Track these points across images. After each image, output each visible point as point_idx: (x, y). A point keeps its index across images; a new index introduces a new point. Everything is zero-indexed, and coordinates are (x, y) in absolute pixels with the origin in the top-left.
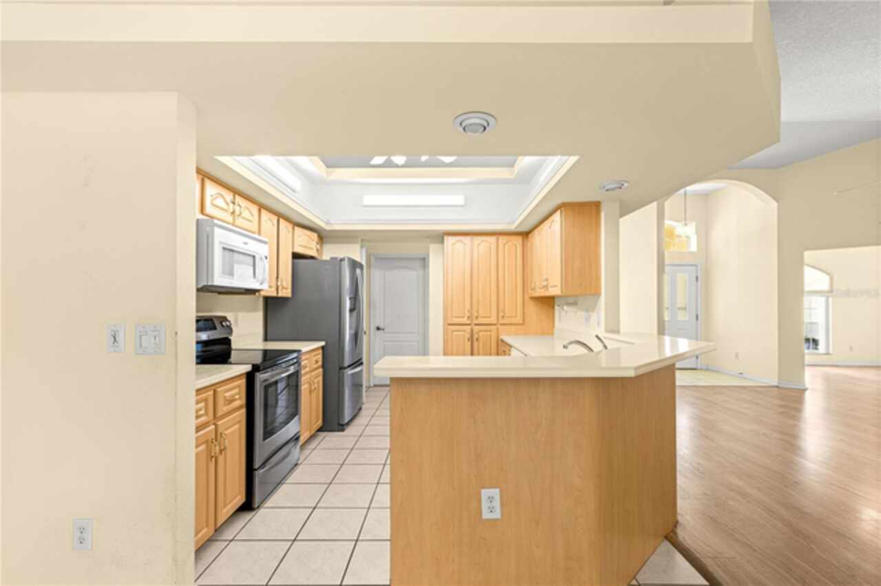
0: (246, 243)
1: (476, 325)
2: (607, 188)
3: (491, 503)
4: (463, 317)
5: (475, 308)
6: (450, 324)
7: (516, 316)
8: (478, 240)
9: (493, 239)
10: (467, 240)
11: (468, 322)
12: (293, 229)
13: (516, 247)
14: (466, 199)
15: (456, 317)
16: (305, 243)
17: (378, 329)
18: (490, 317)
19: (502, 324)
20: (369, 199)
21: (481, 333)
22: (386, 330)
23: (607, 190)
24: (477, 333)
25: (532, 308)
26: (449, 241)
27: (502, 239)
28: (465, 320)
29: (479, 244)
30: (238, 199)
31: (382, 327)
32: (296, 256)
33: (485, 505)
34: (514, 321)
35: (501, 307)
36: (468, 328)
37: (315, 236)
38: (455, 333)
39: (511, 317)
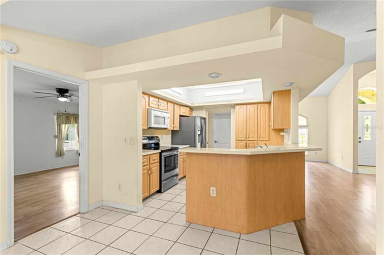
0: (161, 114)
1: (249, 140)
2: (286, 85)
3: (213, 191)
4: (243, 137)
5: (248, 134)
6: (237, 140)
7: (266, 137)
8: (249, 106)
9: (255, 106)
10: (244, 106)
11: (245, 139)
12: (180, 107)
13: (266, 108)
14: (244, 90)
15: (240, 137)
16: (185, 111)
17: (216, 142)
18: (254, 137)
19: (259, 140)
20: (207, 94)
21: (250, 144)
22: (218, 142)
23: (286, 86)
24: (249, 144)
25: (273, 133)
26: (237, 107)
27: (260, 106)
28: (244, 139)
29: (250, 108)
30: (160, 100)
31: (217, 141)
32: (181, 116)
33: (211, 192)
34: (265, 139)
35: (259, 134)
36: (245, 142)
37: (188, 109)
38: (239, 144)
39: (264, 137)
